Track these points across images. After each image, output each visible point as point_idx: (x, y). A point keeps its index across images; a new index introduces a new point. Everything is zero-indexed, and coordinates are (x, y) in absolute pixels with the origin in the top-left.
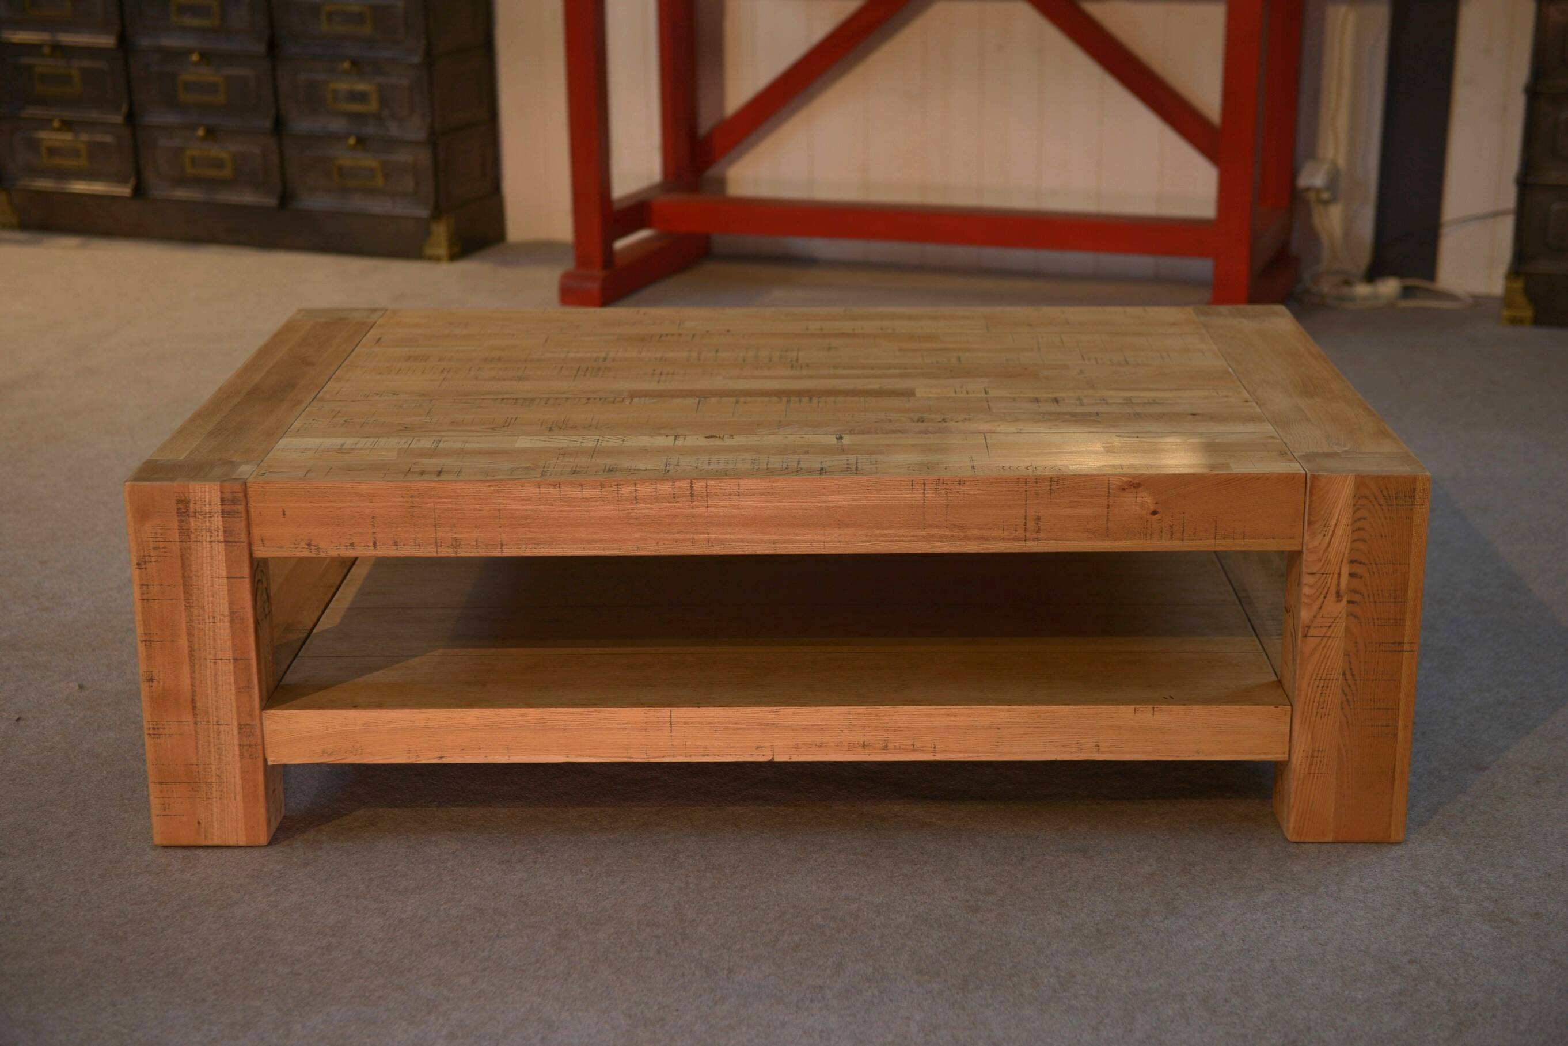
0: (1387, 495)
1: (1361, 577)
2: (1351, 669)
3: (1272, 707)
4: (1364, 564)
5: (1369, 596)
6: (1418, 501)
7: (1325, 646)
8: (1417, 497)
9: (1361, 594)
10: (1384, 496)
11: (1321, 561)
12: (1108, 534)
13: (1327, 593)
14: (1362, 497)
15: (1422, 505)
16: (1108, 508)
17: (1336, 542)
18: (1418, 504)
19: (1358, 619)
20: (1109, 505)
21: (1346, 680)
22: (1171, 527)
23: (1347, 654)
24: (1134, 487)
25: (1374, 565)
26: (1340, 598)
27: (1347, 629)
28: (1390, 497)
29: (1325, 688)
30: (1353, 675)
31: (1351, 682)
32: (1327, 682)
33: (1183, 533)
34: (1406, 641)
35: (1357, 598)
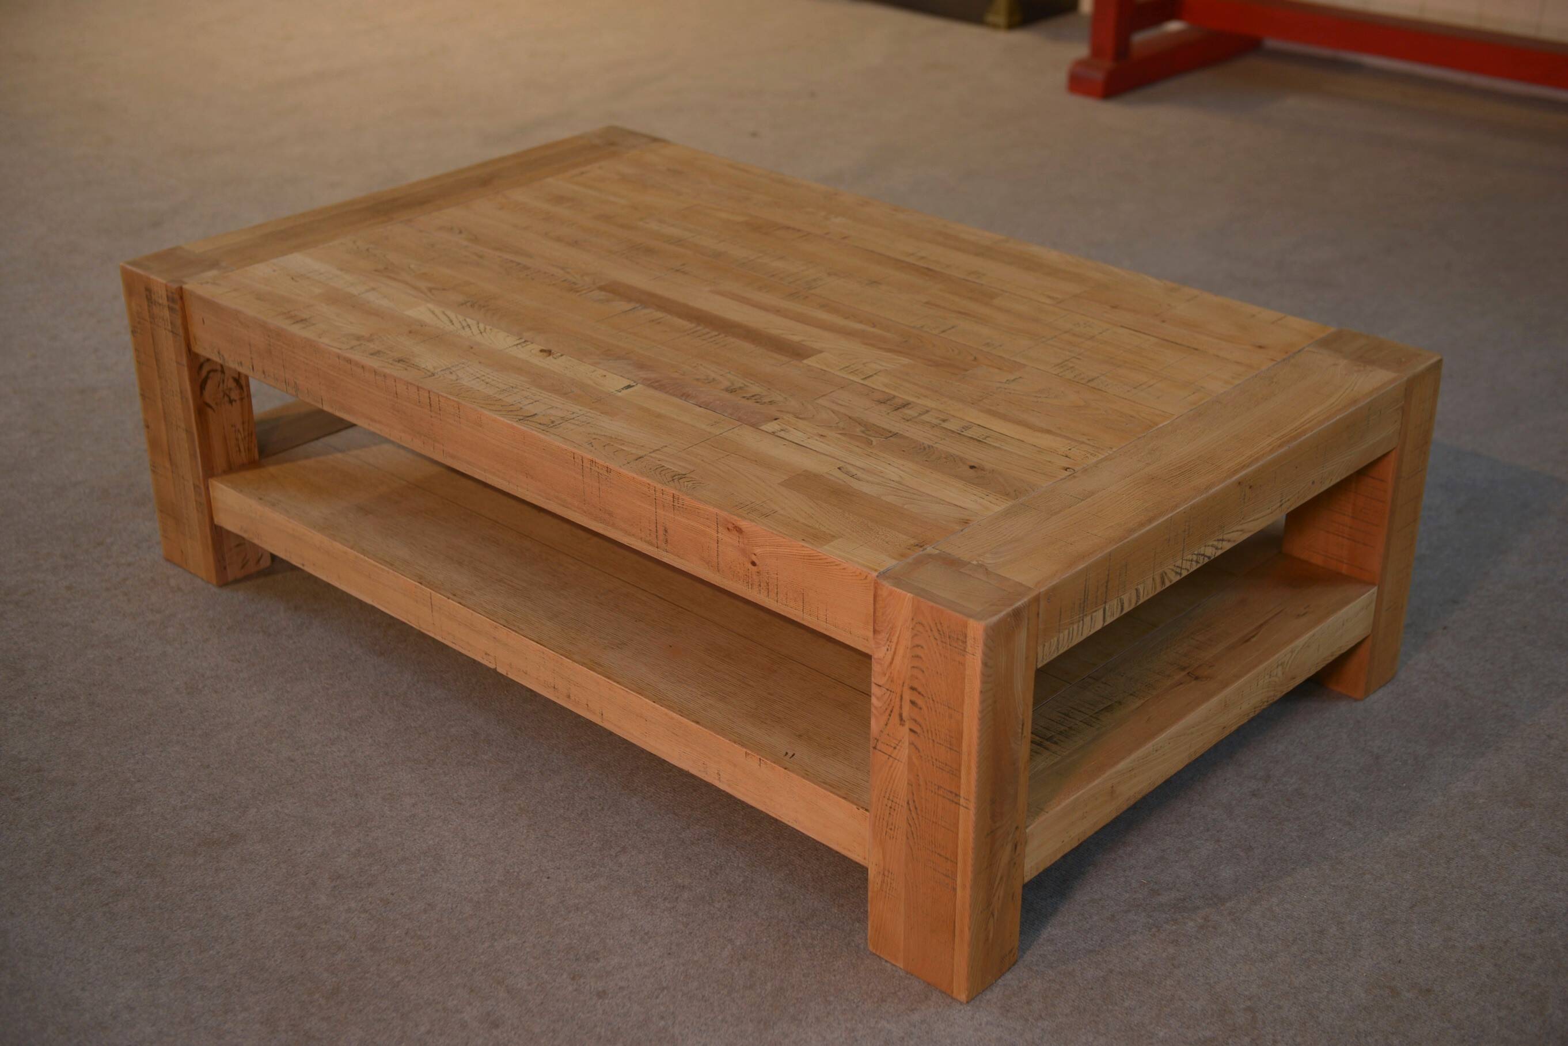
0: (940, 629)
1: (921, 708)
2: (914, 801)
3: (855, 807)
4: (923, 695)
5: (928, 732)
6: (969, 649)
7: (891, 766)
8: (968, 643)
9: (920, 726)
10: (939, 631)
11: (885, 675)
12: (718, 569)
13: (891, 712)
14: (920, 623)
15: (973, 655)
16: (718, 543)
17: (898, 661)
18: (970, 652)
19: (919, 752)
20: (718, 540)
21: (910, 810)
22: (768, 584)
23: (910, 784)
24: (736, 530)
25: (931, 702)
26: (902, 722)
27: (910, 757)
28: (944, 633)
29: (892, 810)
30: (916, 808)
31: (914, 815)
32: (894, 804)
33: (777, 594)
34: (962, 795)
35: (917, 729)
